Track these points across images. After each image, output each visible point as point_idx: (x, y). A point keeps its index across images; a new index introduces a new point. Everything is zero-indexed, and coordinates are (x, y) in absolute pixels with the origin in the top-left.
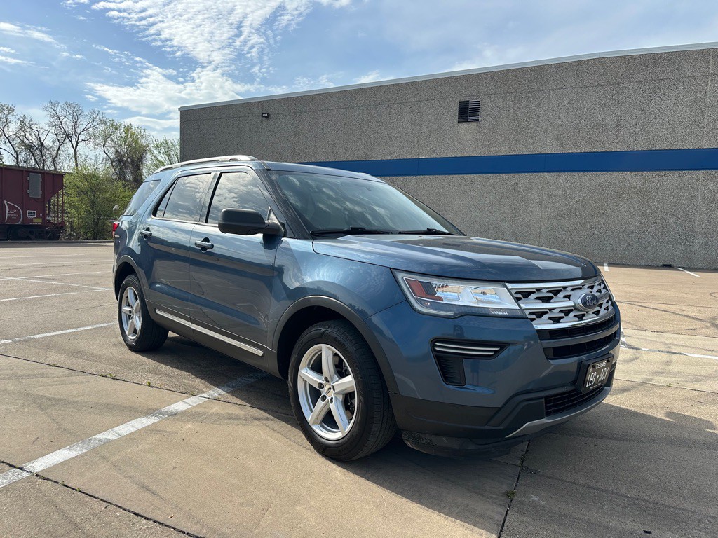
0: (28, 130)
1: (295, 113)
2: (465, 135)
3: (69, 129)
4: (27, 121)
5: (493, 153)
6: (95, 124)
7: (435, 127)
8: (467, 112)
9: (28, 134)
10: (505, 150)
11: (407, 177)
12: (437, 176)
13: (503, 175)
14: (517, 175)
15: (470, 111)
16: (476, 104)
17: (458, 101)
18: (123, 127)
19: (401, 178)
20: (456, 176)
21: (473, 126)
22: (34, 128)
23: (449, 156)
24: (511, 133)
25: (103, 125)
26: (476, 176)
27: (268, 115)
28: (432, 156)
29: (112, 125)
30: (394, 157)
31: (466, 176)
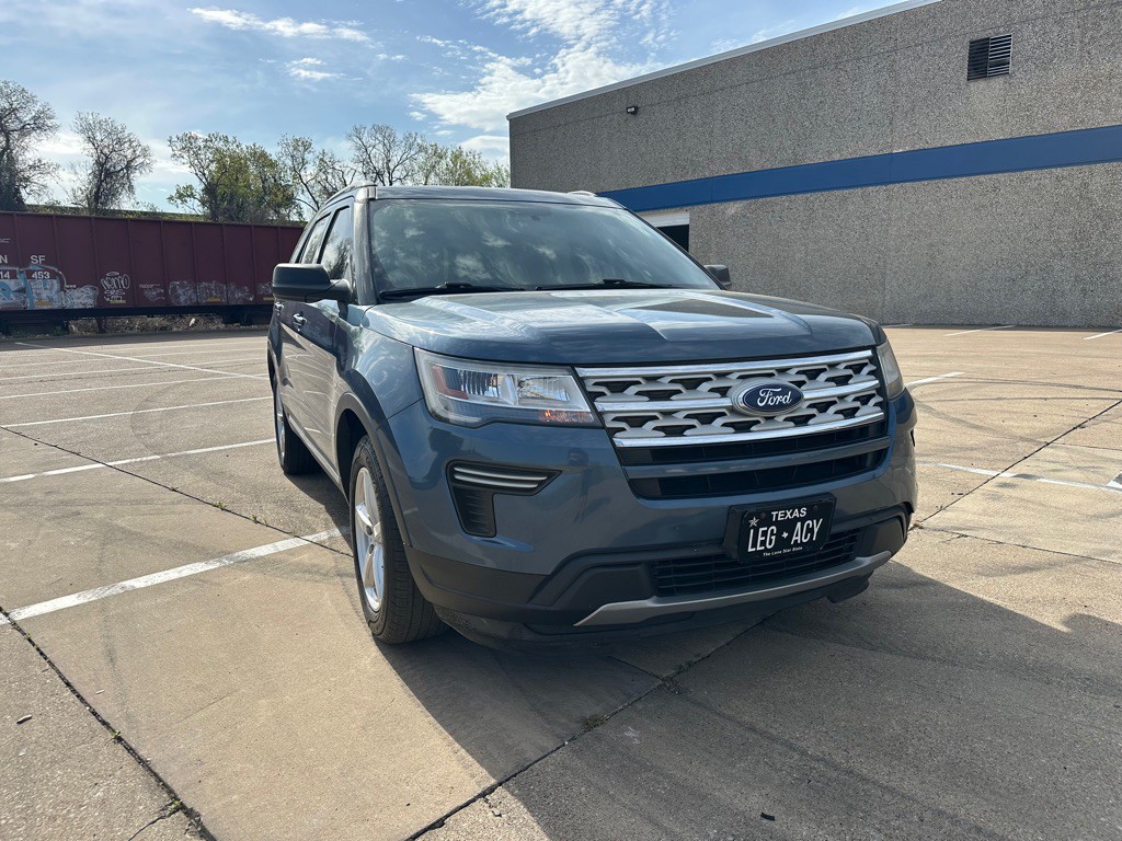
0: (330, 171)
1: (678, 99)
2: (981, 102)
3: (379, 165)
4: (327, 159)
5: (1038, 129)
6: (413, 152)
7: (924, 93)
8: (985, 59)
9: (330, 177)
10: (1062, 123)
11: (871, 188)
12: (926, 182)
13: (1058, 171)
14: (1086, 168)
15: (992, 57)
16: (1004, 42)
17: (966, 43)
18: (449, 153)
19: (859, 191)
20: (964, 179)
21: (997, 84)
22: (337, 167)
23: (950, 143)
24: (1075, 89)
25: (423, 154)
26: (1002, 177)
27: (636, 108)
28: (917, 147)
29: (435, 152)
30: (846, 155)
31: (982, 178)
